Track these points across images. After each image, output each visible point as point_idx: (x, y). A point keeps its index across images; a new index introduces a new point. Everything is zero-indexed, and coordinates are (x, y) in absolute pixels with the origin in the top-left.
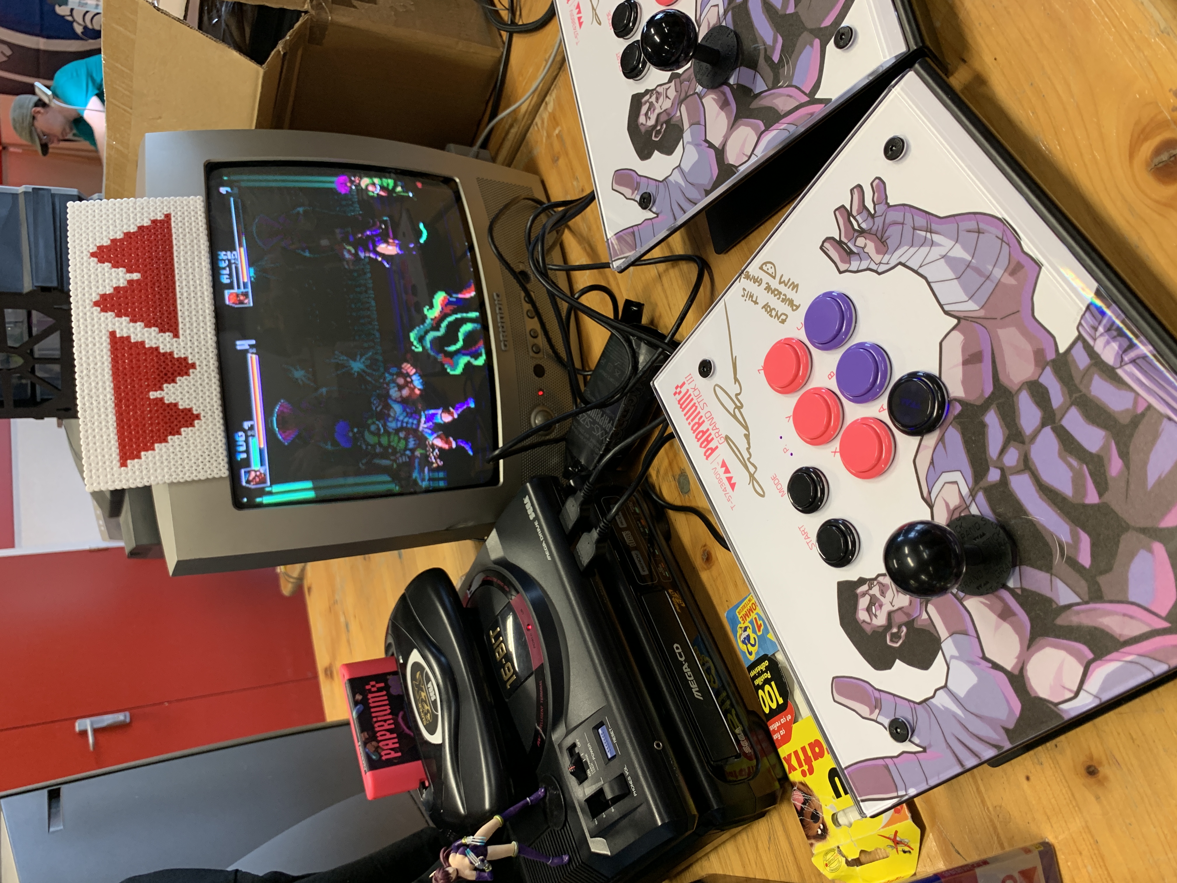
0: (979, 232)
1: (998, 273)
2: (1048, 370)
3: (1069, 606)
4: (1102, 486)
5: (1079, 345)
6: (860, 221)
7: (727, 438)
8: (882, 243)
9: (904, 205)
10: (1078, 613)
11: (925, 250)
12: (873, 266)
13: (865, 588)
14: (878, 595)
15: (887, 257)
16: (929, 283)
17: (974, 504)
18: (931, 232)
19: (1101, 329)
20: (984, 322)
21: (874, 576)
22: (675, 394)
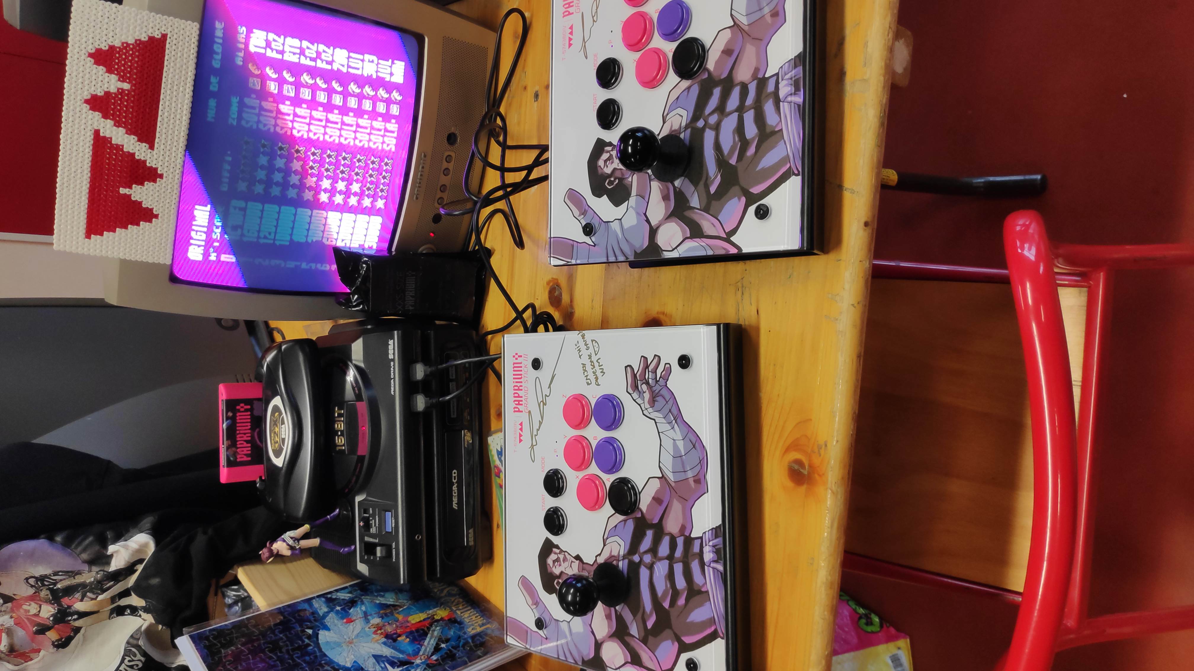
0: (694, 446)
1: (690, 474)
2: (682, 538)
3: (634, 636)
4: (673, 603)
5: (699, 541)
6: (650, 377)
7: (530, 412)
8: (653, 400)
9: (673, 393)
10: (635, 641)
11: (668, 427)
12: (642, 405)
13: (557, 551)
14: (561, 560)
15: (650, 410)
16: (661, 445)
17: (622, 562)
18: (676, 422)
19: (711, 543)
20: (672, 490)
21: (564, 550)
22: (514, 356)
